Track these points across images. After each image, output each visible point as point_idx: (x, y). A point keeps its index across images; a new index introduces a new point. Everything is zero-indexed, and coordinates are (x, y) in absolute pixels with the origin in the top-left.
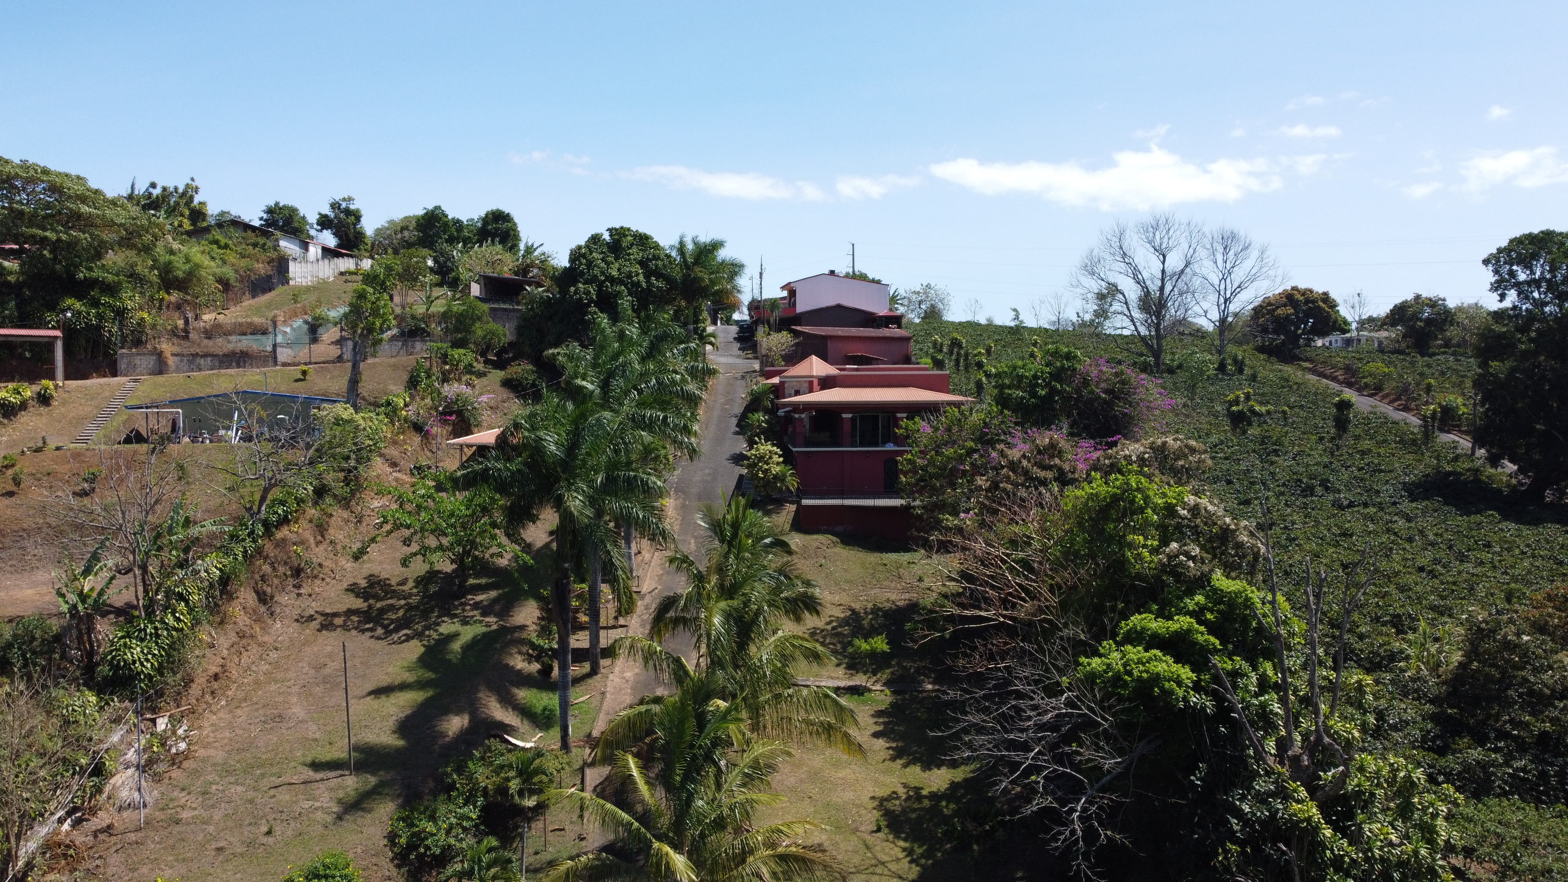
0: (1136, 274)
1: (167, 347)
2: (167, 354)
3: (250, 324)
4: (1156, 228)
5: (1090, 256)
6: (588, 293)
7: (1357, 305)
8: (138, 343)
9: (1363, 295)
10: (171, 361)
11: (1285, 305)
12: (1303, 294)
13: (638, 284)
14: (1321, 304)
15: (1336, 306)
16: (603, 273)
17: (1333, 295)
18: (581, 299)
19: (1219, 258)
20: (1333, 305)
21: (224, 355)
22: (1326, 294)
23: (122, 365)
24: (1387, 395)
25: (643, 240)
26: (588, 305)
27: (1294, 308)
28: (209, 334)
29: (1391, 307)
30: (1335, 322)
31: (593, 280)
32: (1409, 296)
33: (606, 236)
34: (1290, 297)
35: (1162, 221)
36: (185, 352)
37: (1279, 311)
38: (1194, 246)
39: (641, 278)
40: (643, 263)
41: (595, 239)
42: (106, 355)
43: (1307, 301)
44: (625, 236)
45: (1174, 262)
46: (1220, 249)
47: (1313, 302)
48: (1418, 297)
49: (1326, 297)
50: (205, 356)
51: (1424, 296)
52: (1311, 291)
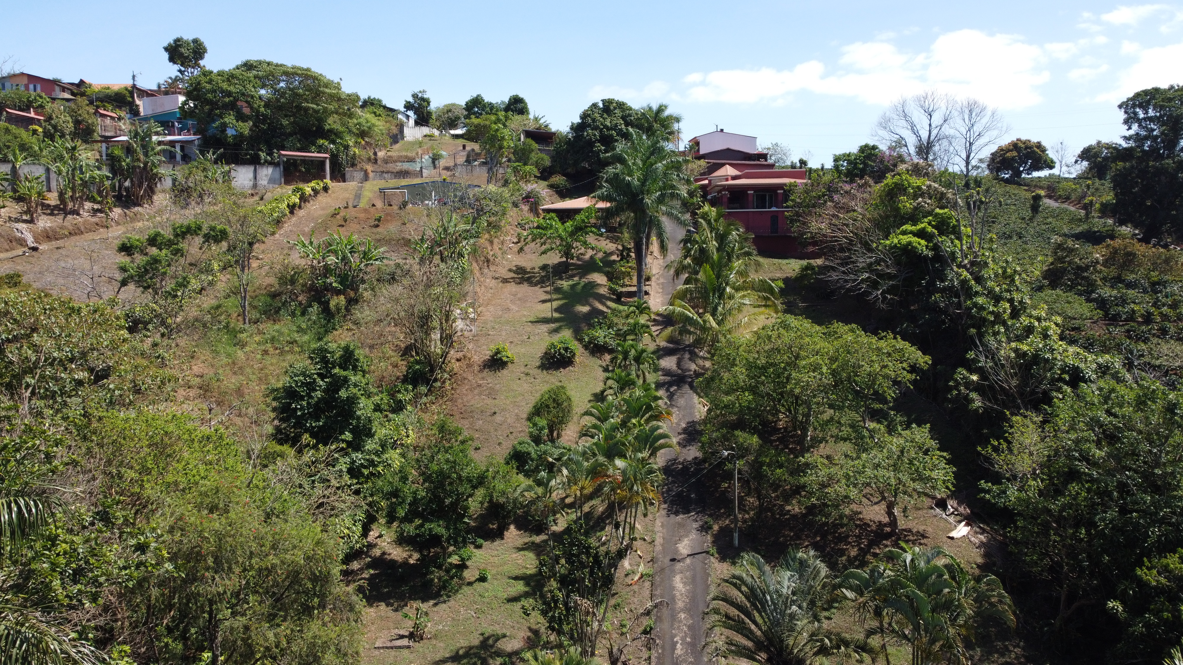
0: (913, 128)
1: (369, 168)
2: (369, 171)
3: (406, 157)
4: (926, 98)
5: (884, 116)
6: (595, 135)
7: (1060, 150)
8: (353, 165)
9: (1064, 144)
10: (371, 175)
11: (1012, 151)
12: (1024, 143)
13: (621, 130)
14: (1035, 149)
15: (1045, 150)
16: (602, 124)
17: (1044, 143)
18: (591, 139)
19: (966, 117)
20: (1044, 150)
21: (397, 172)
22: (1039, 143)
23: (348, 176)
24: (1073, 202)
25: (621, 105)
26: (595, 142)
27: (1018, 152)
28: (386, 161)
29: (1082, 149)
30: (1045, 161)
31: (596, 128)
32: (1094, 142)
33: (601, 105)
34: (1015, 146)
35: (930, 93)
36: (378, 170)
37: (1008, 154)
38: (949, 109)
39: (623, 126)
40: (623, 118)
41: (595, 105)
42: (339, 171)
43: (1027, 148)
44: (612, 103)
45: (937, 119)
46: (967, 111)
47: (1030, 148)
48: (1099, 143)
49: (1039, 145)
50: (387, 172)
51: (1103, 142)
52: (1029, 141)
